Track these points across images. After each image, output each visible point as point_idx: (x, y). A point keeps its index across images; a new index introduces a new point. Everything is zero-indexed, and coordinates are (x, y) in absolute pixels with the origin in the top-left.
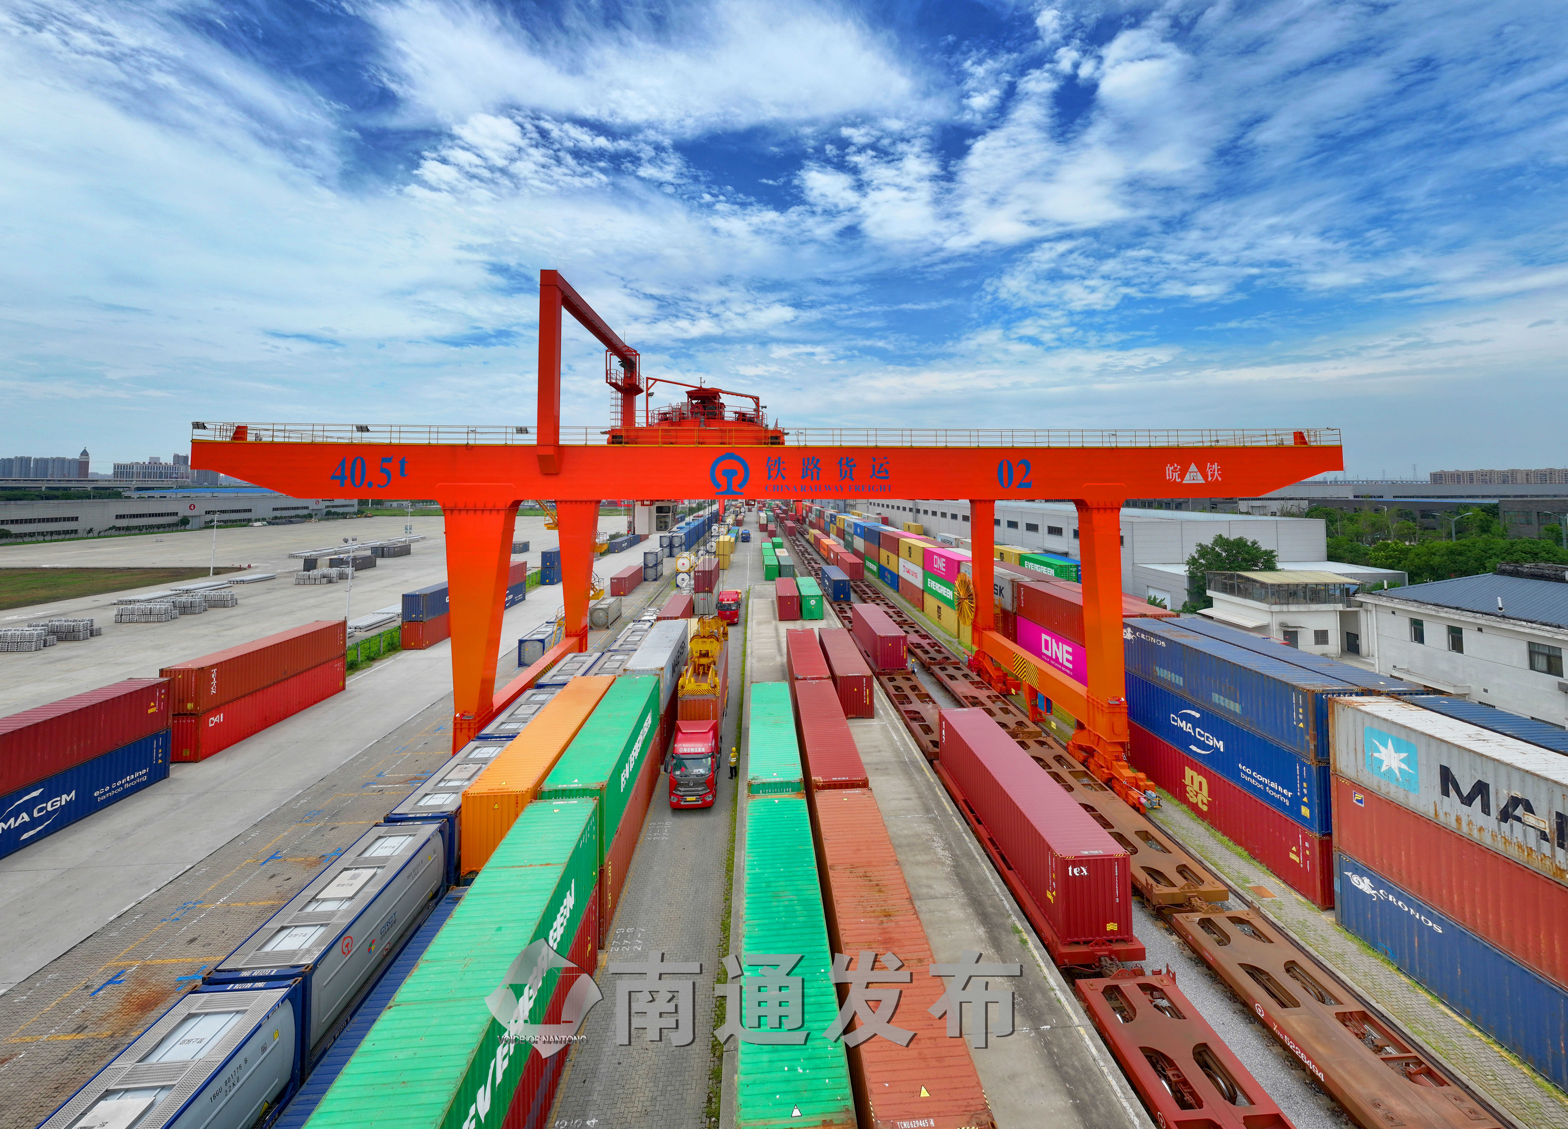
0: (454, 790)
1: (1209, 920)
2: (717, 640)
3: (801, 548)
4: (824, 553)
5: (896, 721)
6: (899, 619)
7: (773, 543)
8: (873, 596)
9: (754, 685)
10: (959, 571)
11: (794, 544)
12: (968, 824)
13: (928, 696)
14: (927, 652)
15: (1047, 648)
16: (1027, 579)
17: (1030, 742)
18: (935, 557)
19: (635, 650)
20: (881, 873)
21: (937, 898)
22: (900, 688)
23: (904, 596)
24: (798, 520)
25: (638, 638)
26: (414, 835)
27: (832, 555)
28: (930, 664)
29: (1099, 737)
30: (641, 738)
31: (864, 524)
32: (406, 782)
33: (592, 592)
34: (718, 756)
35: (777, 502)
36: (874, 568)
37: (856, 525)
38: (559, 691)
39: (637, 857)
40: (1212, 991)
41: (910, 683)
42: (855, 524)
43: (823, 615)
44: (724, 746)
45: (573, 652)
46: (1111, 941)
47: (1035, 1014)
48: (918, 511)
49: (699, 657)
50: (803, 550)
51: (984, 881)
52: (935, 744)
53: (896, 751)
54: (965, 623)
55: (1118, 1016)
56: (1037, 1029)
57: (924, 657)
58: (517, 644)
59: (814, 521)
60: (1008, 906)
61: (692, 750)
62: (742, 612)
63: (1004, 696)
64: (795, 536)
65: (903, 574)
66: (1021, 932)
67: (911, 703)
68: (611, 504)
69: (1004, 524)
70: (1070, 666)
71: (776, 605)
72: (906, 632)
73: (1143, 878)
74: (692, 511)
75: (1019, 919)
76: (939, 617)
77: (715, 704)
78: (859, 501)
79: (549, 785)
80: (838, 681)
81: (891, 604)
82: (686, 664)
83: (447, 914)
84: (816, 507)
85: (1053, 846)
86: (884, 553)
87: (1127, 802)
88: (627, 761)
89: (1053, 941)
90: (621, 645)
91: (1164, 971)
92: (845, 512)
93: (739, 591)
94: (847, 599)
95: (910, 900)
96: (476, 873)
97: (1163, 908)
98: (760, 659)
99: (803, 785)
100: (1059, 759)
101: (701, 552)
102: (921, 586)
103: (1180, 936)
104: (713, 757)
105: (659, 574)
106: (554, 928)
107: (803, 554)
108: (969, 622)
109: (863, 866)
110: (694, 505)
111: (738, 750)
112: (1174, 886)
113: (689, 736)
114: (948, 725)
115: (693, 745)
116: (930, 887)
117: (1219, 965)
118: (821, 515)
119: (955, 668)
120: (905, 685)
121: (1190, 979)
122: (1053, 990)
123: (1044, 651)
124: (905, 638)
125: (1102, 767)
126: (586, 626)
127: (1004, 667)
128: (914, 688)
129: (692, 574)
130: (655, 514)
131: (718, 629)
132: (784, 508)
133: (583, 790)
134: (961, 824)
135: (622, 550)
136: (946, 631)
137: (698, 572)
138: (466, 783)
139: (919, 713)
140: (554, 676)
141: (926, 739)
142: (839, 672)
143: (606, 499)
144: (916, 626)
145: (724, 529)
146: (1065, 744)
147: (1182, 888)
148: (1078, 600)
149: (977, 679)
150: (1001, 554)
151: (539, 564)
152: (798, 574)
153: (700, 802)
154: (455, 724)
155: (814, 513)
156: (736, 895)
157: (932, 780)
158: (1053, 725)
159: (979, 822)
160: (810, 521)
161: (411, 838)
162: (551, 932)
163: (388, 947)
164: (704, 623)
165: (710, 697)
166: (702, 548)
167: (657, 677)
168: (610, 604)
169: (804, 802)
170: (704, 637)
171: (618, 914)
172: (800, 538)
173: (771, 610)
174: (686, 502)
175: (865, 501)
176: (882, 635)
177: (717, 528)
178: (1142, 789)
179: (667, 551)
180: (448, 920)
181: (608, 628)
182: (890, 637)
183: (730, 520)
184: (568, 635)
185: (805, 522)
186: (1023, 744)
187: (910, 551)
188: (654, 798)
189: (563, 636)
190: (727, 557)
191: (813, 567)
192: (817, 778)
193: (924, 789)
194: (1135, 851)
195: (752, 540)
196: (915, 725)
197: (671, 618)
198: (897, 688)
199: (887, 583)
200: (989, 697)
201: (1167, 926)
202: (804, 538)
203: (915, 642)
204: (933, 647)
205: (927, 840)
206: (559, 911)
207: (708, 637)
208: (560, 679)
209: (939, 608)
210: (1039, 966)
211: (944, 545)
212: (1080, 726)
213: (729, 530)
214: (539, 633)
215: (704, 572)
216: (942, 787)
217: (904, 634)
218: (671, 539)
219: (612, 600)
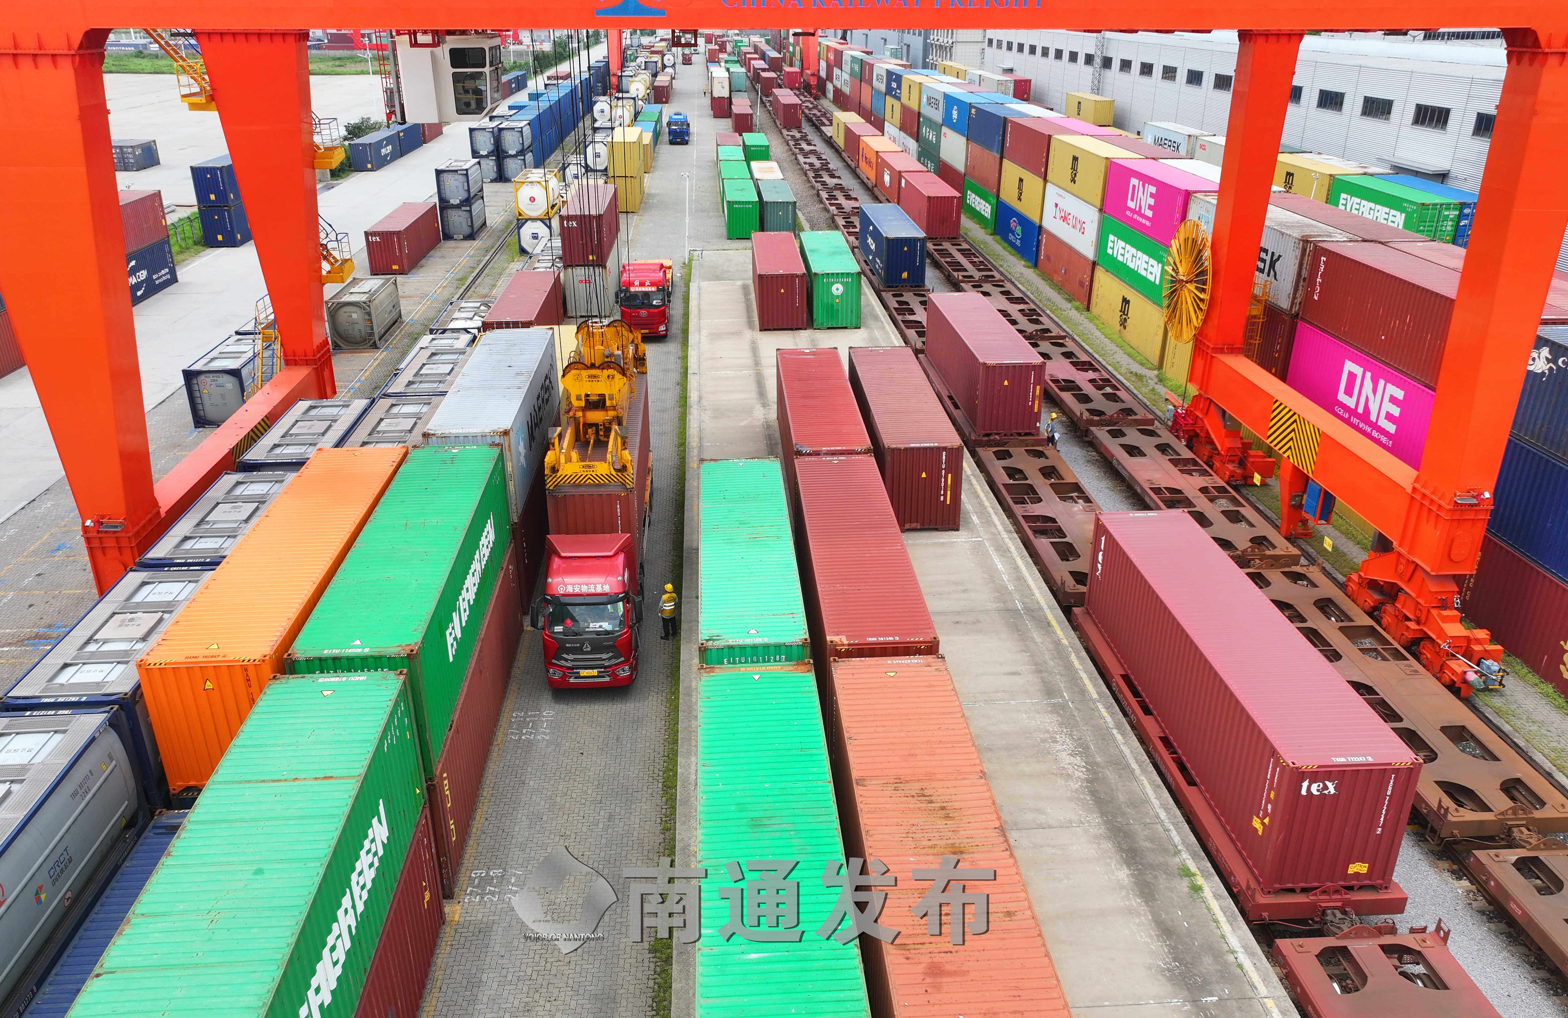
0: (121, 658)
1: (1536, 860)
2: (623, 372)
3: (813, 159)
4: (868, 172)
5: (1005, 535)
6: (1031, 328)
7: (745, 148)
8: (977, 275)
9: (706, 466)
10: (1184, 217)
11: (795, 148)
12: (1125, 714)
13: (1077, 487)
14: (1084, 399)
15: (1349, 392)
16: (1340, 236)
17: (1274, 575)
18: (1134, 181)
19: (443, 394)
20: (952, 791)
21: (1050, 827)
22: (1020, 471)
23: (1047, 276)
24: (807, 88)
25: (447, 368)
26: (64, 732)
27: (887, 178)
28: (1091, 423)
29: (1417, 565)
30: (477, 566)
31: (969, 98)
32: (20, 642)
33: (326, 267)
34: (638, 599)
35: (755, 39)
36: (985, 209)
37: (950, 101)
38: (291, 477)
39: (494, 767)
40: (1505, 954)
41: (1042, 462)
42: (946, 96)
43: (859, 317)
44: (649, 581)
45: (306, 398)
46: (1350, 888)
47: (1196, 982)
48: (1107, 63)
49: (584, 409)
50: (817, 164)
51: (1140, 803)
52: (1080, 577)
53: (1001, 592)
54: (1178, 337)
55: (1335, 985)
56: (1195, 1002)
57: (1077, 407)
58: (181, 381)
59: (847, 90)
60: (1177, 839)
61: (584, 589)
62: (675, 310)
63: (1236, 488)
64: (799, 127)
65: (1051, 224)
66: (1194, 875)
67: (1040, 500)
68: (337, 41)
69: (1310, 97)
70: (1391, 428)
71: (753, 296)
72: (1045, 356)
73: (1433, 796)
74: (542, 62)
75: (1194, 856)
76: (1123, 323)
77: (626, 503)
78: (963, 34)
79: (303, 648)
80: (888, 459)
81: (1017, 294)
82: (557, 424)
83: (160, 851)
84: (852, 52)
85: (1281, 750)
86: (1011, 171)
87: (1439, 679)
88: (454, 608)
89: (1248, 887)
90: (410, 383)
91: (1432, 928)
92: (925, 66)
93: (666, 263)
94: (917, 283)
95: (1002, 830)
96: (198, 790)
97: (1456, 842)
98: (719, 413)
99: (808, 650)
100: (1325, 606)
101: (571, 171)
102: (1089, 253)
103: (1473, 880)
104: (626, 600)
105: (477, 225)
106: (358, 869)
107: (818, 176)
108: (1188, 334)
109: (919, 781)
110: (547, 47)
111: (678, 589)
112: (1489, 810)
113: (576, 563)
114: (1112, 542)
115: (585, 579)
116: (1039, 811)
117: (1530, 920)
118: (864, 72)
119: (1142, 432)
120: (1031, 467)
121: (1472, 939)
122: (1233, 952)
123: (1342, 397)
124: (1041, 368)
125: (1408, 619)
126: (326, 342)
127: (1248, 429)
128: (1049, 472)
129: (555, 223)
130: (448, 71)
131: (623, 348)
132: (774, 54)
133: (376, 658)
134: (1112, 714)
135: (380, 163)
136: (1133, 353)
137: (569, 218)
138: (139, 646)
139: (1053, 520)
140: (276, 446)
141: (1062, 570)
142: (890, 439)
143: (323, 27)
144: (1068, 342)
145: (625, 111)
146: (1341, 578)
147: (1502, 813)
148: (1448, 287)
149: (1187, 454)
150: (1290, 175)
151: (190, 196)
152: (805, 225)
153: (607, 679)
154: (88, 540)
155: (846, 67)
156: (684, 823)
157: (1065, 642)
158: (1328, 544)
159: (1147, 711)
160: (837, 91)
161: (58, 737)
162: (354, 877)
163: (69, 895)
164: (590, 335)
165: (614, 490)
166: (573, 159)
167: (496, 451)
168: (372, 294)
169: (809, 680)
170: (593, 366)
171: (470, 850)
172: (812, 136)
173: (742, 306)
174: (525, 36)
175: (975, 34)
176: (990, 362)
177: (607, 108)
178: (1476, 658)
179: (490, 165)
180: (163, 859)
181: (375, 346)
182: (1008, 367)
183: (638, 86)
184: (290, 361)
185: (824, 94)
186: (1259, 580)
187: (1074, 168)
188: (516, 671)
189: (278, 362)
190: (637, 181)
191: (839, 207)
192: (835, 638)
193: (1047, 657)
194: (1432, 756)
195: (694, 138)
196: (1043, 544)
197: (516, 325)
198: (1012, 472)
199: (1012, 245)
200: (1204, 490)
201: (1455, 867)
202: (822, 134)
203: (1061, 376)
204: (1099, 388)
205: (1044, 741)
206: (362, 847)
207: (602, 367)
208: (290, 452)
209: (1126, 301)
210: (1216, 921)
211: (1159, 151)
212: (1382, 545)
213: (637, 114)
214: (224, 355)
215: (584, 220)
216: (1084, 654)
217: (1039, 360)
218: (498, 135)
219: (374, 283)
